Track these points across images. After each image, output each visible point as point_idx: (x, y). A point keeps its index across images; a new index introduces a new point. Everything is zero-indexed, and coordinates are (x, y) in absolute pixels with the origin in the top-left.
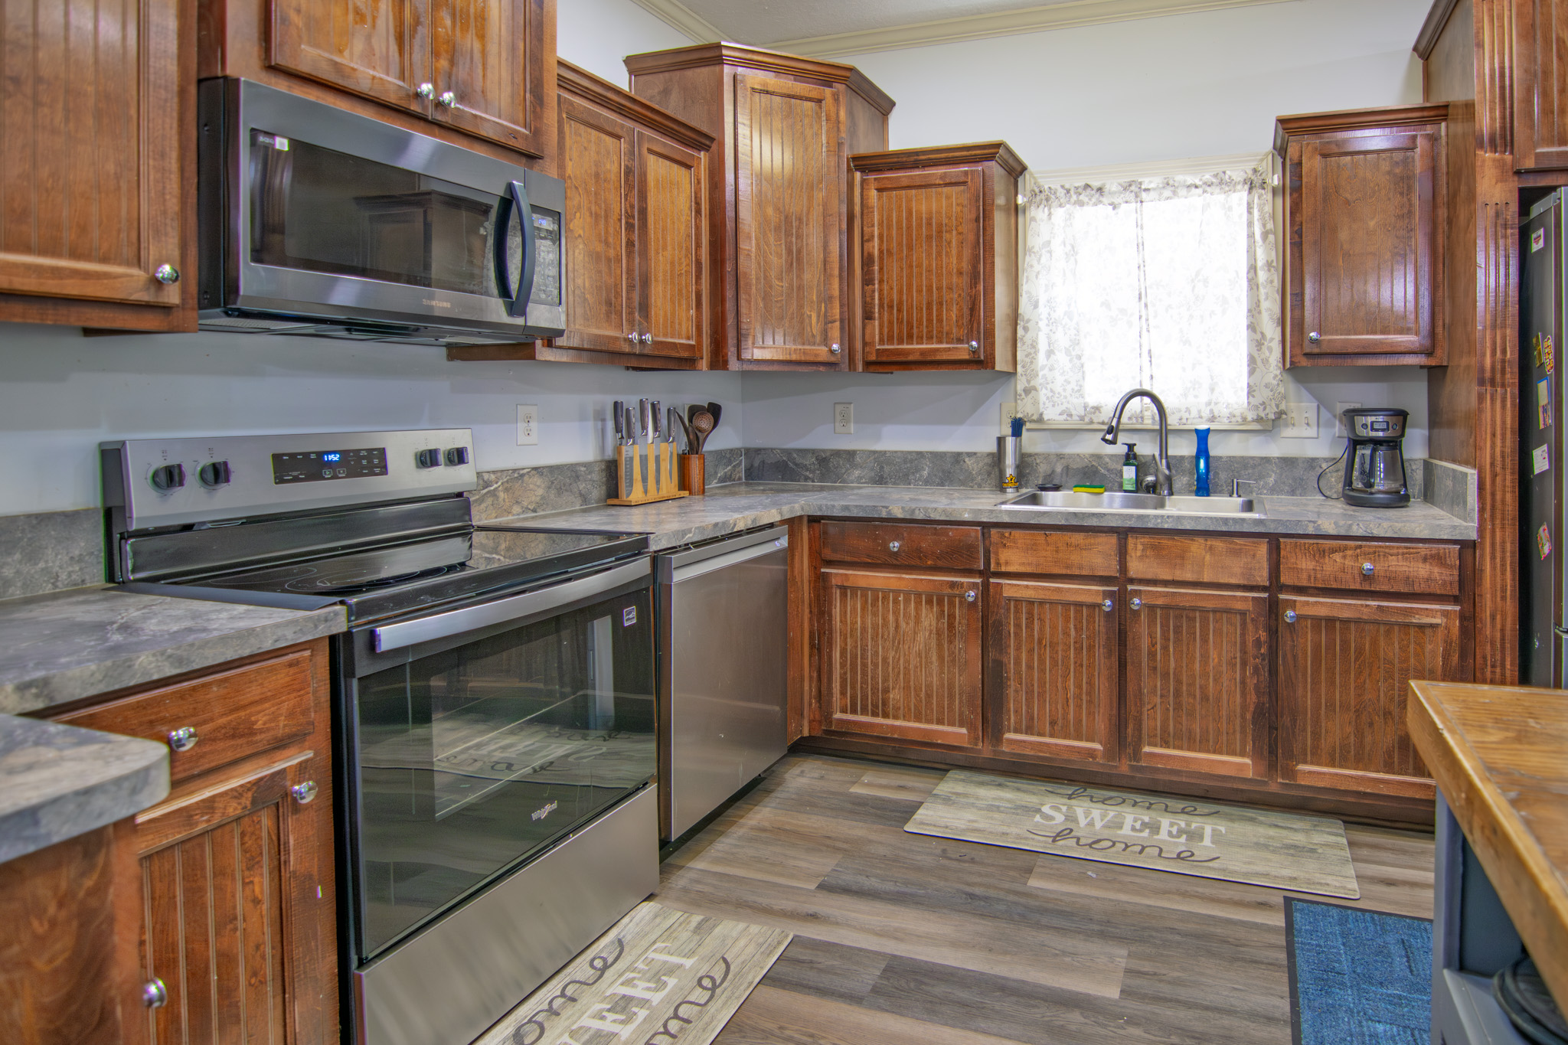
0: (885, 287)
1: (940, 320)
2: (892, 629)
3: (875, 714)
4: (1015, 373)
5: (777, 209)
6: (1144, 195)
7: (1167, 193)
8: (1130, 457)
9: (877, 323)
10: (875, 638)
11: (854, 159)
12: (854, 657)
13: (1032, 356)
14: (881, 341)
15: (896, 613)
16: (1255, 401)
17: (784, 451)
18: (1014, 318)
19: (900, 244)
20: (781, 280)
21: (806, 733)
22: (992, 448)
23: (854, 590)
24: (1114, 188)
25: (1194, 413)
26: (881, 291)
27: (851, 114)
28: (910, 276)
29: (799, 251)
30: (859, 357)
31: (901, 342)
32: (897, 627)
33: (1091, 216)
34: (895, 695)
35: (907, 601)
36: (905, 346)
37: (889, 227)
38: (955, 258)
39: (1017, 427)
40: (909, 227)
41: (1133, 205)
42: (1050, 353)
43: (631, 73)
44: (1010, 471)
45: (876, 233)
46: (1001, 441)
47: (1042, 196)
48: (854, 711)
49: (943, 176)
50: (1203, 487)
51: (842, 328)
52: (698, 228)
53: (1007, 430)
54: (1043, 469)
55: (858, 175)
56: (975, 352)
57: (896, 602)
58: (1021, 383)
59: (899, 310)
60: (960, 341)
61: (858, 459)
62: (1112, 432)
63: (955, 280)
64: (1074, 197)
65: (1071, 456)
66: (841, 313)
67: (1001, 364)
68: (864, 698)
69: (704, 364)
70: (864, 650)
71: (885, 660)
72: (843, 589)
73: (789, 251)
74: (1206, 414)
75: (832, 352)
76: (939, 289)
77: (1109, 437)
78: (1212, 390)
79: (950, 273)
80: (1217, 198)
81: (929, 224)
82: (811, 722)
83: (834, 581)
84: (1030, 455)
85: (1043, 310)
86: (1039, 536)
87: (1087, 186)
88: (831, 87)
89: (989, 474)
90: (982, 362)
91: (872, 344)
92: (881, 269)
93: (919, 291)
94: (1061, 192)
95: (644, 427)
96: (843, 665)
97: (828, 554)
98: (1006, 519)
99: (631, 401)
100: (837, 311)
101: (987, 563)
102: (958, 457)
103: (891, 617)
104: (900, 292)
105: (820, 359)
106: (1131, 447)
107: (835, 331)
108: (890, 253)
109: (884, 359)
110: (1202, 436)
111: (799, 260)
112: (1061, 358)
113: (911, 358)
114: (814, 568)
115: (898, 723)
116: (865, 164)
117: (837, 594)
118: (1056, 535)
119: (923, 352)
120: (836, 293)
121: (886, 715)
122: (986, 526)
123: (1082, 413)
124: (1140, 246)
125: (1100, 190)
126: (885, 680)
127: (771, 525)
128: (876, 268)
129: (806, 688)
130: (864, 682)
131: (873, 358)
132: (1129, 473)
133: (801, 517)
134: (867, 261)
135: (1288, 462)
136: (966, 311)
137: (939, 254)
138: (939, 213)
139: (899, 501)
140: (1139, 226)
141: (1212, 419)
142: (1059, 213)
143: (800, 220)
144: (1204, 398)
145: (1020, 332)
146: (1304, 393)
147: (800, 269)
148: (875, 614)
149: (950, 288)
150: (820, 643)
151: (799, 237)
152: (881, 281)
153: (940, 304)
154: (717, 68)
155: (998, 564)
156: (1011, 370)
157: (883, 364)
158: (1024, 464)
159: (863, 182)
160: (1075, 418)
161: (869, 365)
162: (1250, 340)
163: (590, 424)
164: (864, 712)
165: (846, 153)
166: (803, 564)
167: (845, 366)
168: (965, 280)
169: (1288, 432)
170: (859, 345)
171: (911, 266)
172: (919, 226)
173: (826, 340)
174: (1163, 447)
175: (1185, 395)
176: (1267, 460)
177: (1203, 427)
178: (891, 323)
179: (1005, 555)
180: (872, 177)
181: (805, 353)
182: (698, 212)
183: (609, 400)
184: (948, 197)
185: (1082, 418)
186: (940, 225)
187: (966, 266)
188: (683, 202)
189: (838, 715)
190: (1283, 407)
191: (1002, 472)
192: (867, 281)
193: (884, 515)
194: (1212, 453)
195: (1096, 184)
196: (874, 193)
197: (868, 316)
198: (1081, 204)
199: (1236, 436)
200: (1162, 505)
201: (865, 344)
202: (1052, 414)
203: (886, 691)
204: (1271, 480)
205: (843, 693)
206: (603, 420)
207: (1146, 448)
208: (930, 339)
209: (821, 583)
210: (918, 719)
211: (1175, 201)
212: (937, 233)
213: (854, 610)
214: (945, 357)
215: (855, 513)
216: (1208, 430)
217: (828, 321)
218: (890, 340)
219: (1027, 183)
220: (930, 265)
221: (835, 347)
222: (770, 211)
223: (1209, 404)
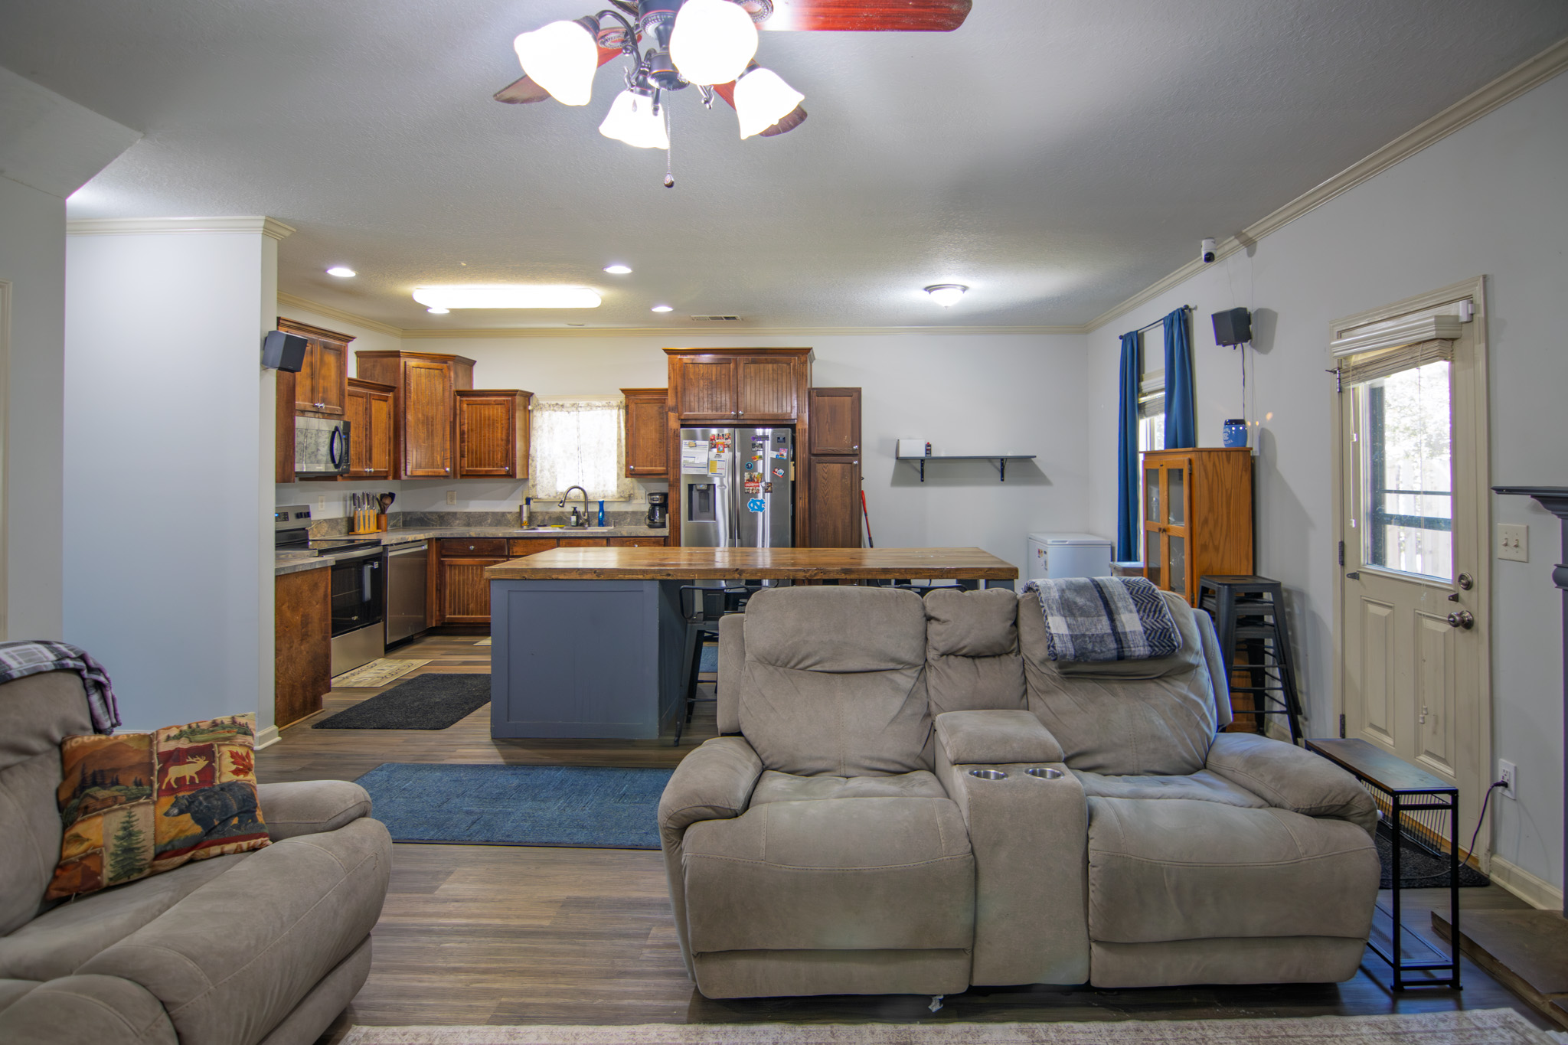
0: (470, 444)
1: (493, 458)
2: (471, 580)
3: (463, 614)
4: (527, 479)
5: (423, 415)
6: (579, 409)
7: (588, 409)
8: (575, 512)
9: (466, 459)
10: (464, 585)
11: (457, 391)
12: (455, 593)
13: (535, 471)
14: (468, 467)
15: (472, 573)
16: (619, 490)
17: (422, 513)
18: (527, 456)
19: (476, 427)
20: (424, 442)
21: (434, 625)
22: (518, 510)
23: (455, 566)
24: (568, 405)
25: (598, 495)
26: (468, 446)
27: (456, 374)
28: (480, 440)
29: (432, 431)
30: (458, 472)
31: (477, 467)
32: (473, 580)
33: (559, 416)
34: (472, 606)
35: (477, 569)
36: (478, 469)
37: (472, 420)
38: (500, 434)
39: (528, 501)
40: (481, 420)
41: (575, 413)
42: (541, 471)
43: (358, 357)
44: (525, 519)
45: (466, 422)
46: (521, 507)
47: (540, 407)
48: (455, 614)
49: (495, 401)
50: (601, 524)
51: (451, 461)
52: (389, 424)
53: (524, 502)
54: (540, 518)
55: (458, 397)
56: (508, 471)
57: (472, 569)
58: (531, 483)
59: (476, 454)
60: (502, 467)
61: (458, 516)
62: (563, 503)
63: (500, 442)
64: (552, 408)
65: (552, 513)
66: (451, 455)
67: (519, 476)
68: (459, 609)
69: (391, 477)
70: (459, 590)
71: (468, 593)
72: (450, 566)
73: (428, 431)
74: (602, 495)
75: (447, 471)
76: (493, 445)
77: (561, 505)
78: (604, 486)
79: (497, 439)
80: (607, 411)
81: (489, 419)
82: (436, 621)
83: (446, 563)
84: (535, 513)
85: (539, 454)
86: (528, 541)
87: (557, 404)
88: (446, 363)
89: (517, 521)
90: (511, 475)
91: (464, 467)
92: (468, 437)
93: (485, 446)
94: (547, 406)
95: (364, 504)
96: (450, 596)
97: (444, 552)
98: (516, 536)
99: (359, 493)
100: (449, 455)
101: (509, 553)
102: (503, 514)
103: (470, 576)
104: (477, 446)
105: (441, 474)
106: (575, 508)
107: (448, 463)
108: (472, 430)
109: (469, 474)
110: (601, 504)
111: (432, 434)
112: (546, 473)
113: (481, 473)
114: (438, 558)
115: (473, 616)
116: (461, 393)
117: (448, 568)
118: (534, 541)
119: (486, 471)
120: (449, 447)
121: (468, 614)
122: (508, 539)
123: (555, 495)
124: (578, 428)
125: (562, 406)
126: (468, 600)
127: (420, 540)
128: (466, 436)
129: (434, 607)
130: (459, 602)
131: (465, 473)
132: (574, 518)
133: (432, 538)
134: (462, 433)
135: (634, 513)
136: (504, 455)
137: (493, 432)
138: (493, 415)
139: (474, 532)
140: (578, 421)
141: (604, 497)
142: (546, 414)
143: (432, 418)
144: (601, 489)
145: (530, 461)
146: (641, 487)
147: (433, 439)
148: (464, 575)
149: (498, 445)
150: (440, 589)
151: (432, 425)
152: (468, 442)
153: (493, 452)
154: (398, 359)
155: (513, 552)
156: (526, 477)
157: (468, 475)
158: (532, 516)
159: (461, 400)
160: (552, 497)
161: (462, 476)
162: (618, 467)
163: (341, 503)
164: (459, 614)
165: (453, 389)
166: (433, 558)
167: (452, 476)
168: (504, 443)
169: (635, 502)
170: (458, 468)
171: (481, 436)
172: (485, 420)
173: (444, 467)
174: (586, 508)
175: (595, 488)
176: (627, 512)
177: (601, 500)
178: (472, 459)
179: (515, 549)
180: (464, 399)
181: (434, 472)
182: (390, 418)
183: (349, 493)
184: (497, 409)
185: (555, 497)
186: (493, 420)
187: (504, 437)
188: (384, 416)
189: (448, 616)
190: (632, 492)
191: (522, 520)
192: (462, 441)
193: (468, 536)
194: (605, 510)
195: (561, 403)
196: (465, 406)
197: (462, 456)
198: (555, 411)
199: (616, 504)
200: (586, 529)
201: (461, 467)
202: (541, 495)
203: (468, 605)
204: (628, 520)
205: (450, 607)
206: (346, 501)
207: (581, 509)
208: (489, 465)
209: (441, 564)
210: (481, 614)
211: (591, 412)
212: (491, 423)
213: (455, 574)
214: (495, 473)
215: (456, 536)
216: (603, 501)
217: (444, 459)
218: (472, 466)
219: (533, 401)
220: (489, 436)
221: (448, 469)
222: (420, 416)
223: (603, 491)
